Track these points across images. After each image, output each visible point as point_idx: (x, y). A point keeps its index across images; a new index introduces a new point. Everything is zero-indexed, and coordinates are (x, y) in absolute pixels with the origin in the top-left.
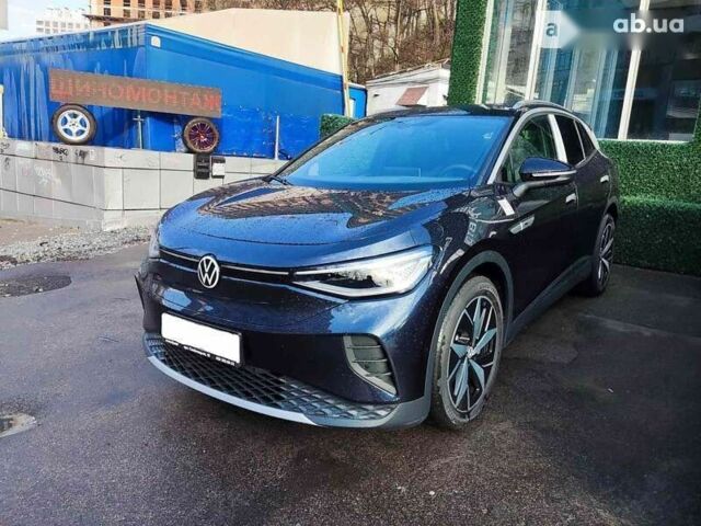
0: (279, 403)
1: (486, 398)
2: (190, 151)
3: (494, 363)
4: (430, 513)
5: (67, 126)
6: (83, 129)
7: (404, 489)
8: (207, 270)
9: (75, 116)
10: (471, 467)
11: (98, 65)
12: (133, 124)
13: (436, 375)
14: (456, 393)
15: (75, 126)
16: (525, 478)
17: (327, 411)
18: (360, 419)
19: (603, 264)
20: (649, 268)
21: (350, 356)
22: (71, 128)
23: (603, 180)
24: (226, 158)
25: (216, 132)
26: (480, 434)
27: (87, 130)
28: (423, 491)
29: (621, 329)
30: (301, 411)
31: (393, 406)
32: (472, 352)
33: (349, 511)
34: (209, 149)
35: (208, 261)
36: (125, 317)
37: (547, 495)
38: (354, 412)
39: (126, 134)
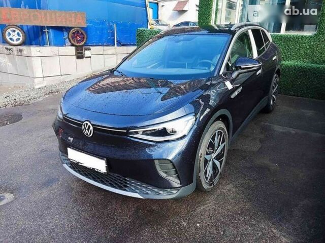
0: (126, 189)
1: (220, 174)
2: (73, 45)
3: (224, 158)
4: (197, 236)
5: (11, 37)
6: (19, 37)
7: (185, 224)
8: (87, 128)
9: (14, 31)
10: (215, 209)
11: (23, 2)
12: (43, 33)
13: (198, 171)
14: (207, 176)
15: (15, 36)
16: (239, 214)
17: (149, 192)
18: (164, 195)
19: (273, 97)
20: (294, 96)
21: (158, 168)
22: (13, 38)
23: (274, 59)
24: (91, 48)
25: (85, 35)
26: (219, 191)
27: (21, 38)
28: (194, 224)
29: (281, 130)
30: (137, 192)
31: (179, 189)
32: (214, 155)
33: (162, 237)
34: (82, 43)
35: (87, 124)
36: (50, 137)
37: (250, 223)
38: (161, 192)
39: (41, 38)
